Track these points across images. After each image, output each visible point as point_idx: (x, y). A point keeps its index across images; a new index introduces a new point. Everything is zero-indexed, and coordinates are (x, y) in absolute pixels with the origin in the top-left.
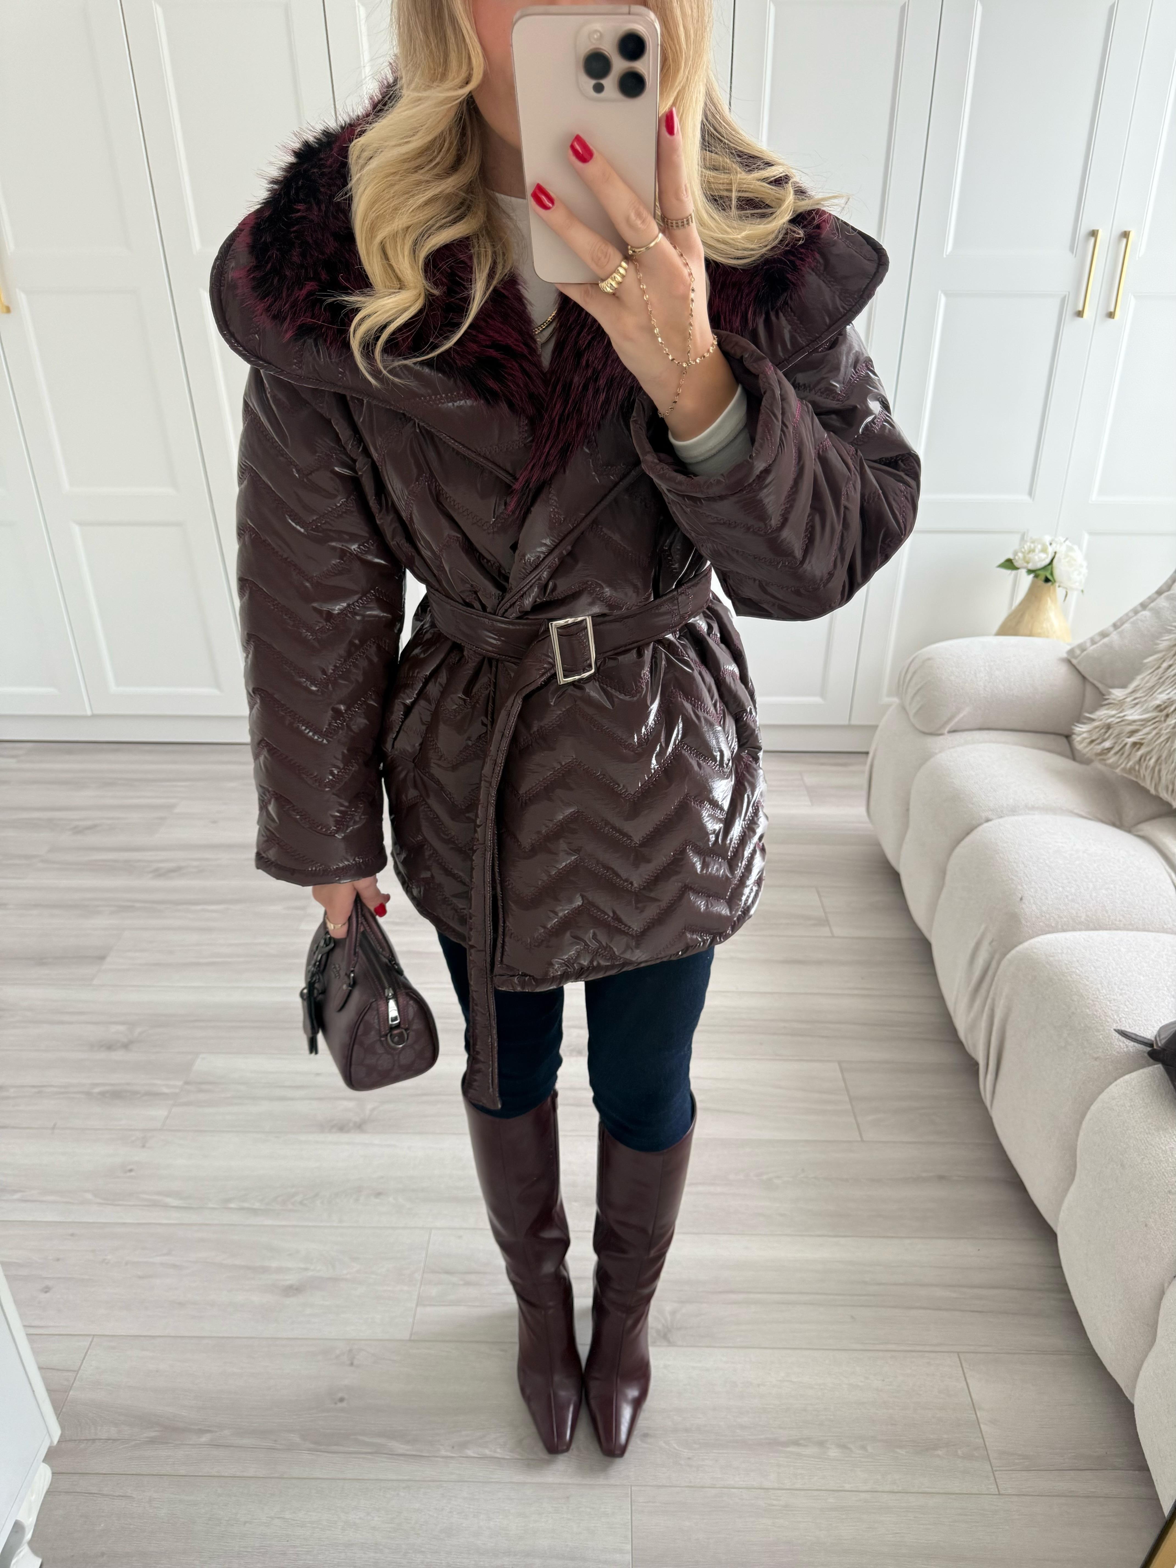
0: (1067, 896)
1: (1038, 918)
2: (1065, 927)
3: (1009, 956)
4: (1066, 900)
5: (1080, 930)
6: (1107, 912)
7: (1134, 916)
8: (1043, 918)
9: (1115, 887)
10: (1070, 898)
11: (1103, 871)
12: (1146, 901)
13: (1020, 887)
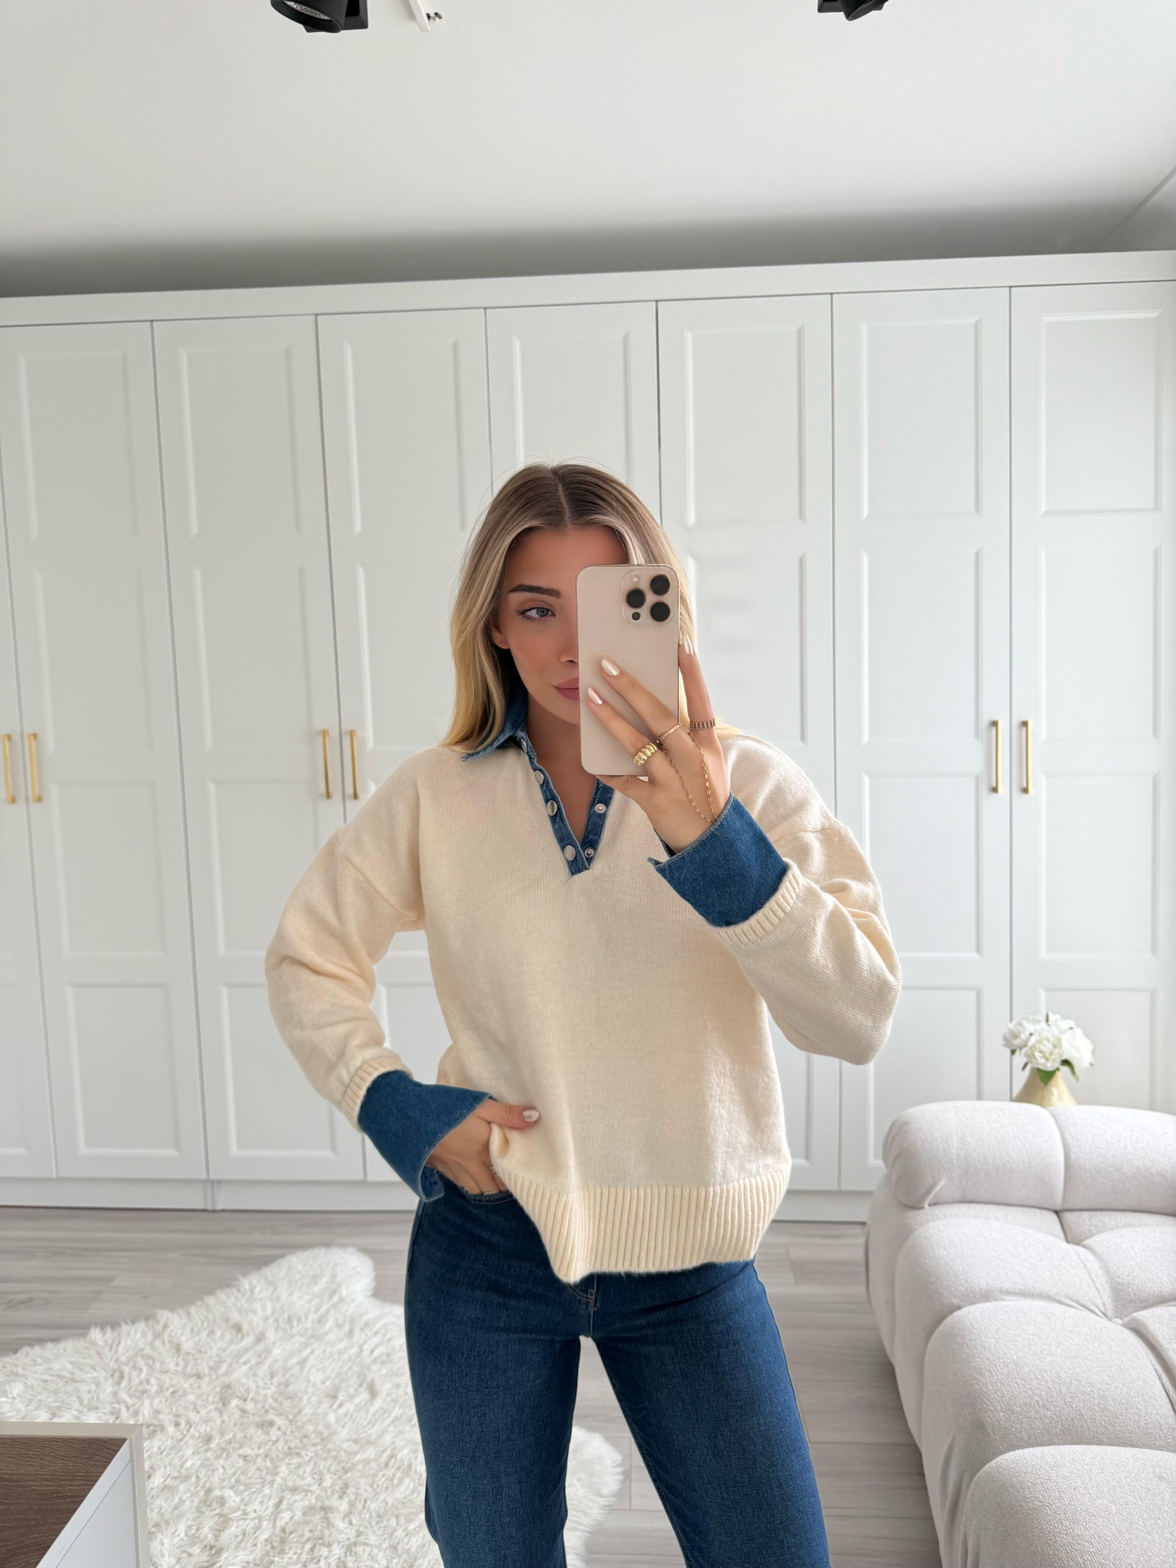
0: (1037, 1401)
1: (1008, 1429)
2: (1039, 1441)
3: (976, 1478)
4: (1037, 1407)
5: (1058, 1444)
6: (1086, 1423)
7: (1118, 1428)
8: (1013, 1430)
9: (1093, 1391)
10: (1041, 1403)
11: (1078, 1369)
12: (1130, 1410)
13: (984, 1389)
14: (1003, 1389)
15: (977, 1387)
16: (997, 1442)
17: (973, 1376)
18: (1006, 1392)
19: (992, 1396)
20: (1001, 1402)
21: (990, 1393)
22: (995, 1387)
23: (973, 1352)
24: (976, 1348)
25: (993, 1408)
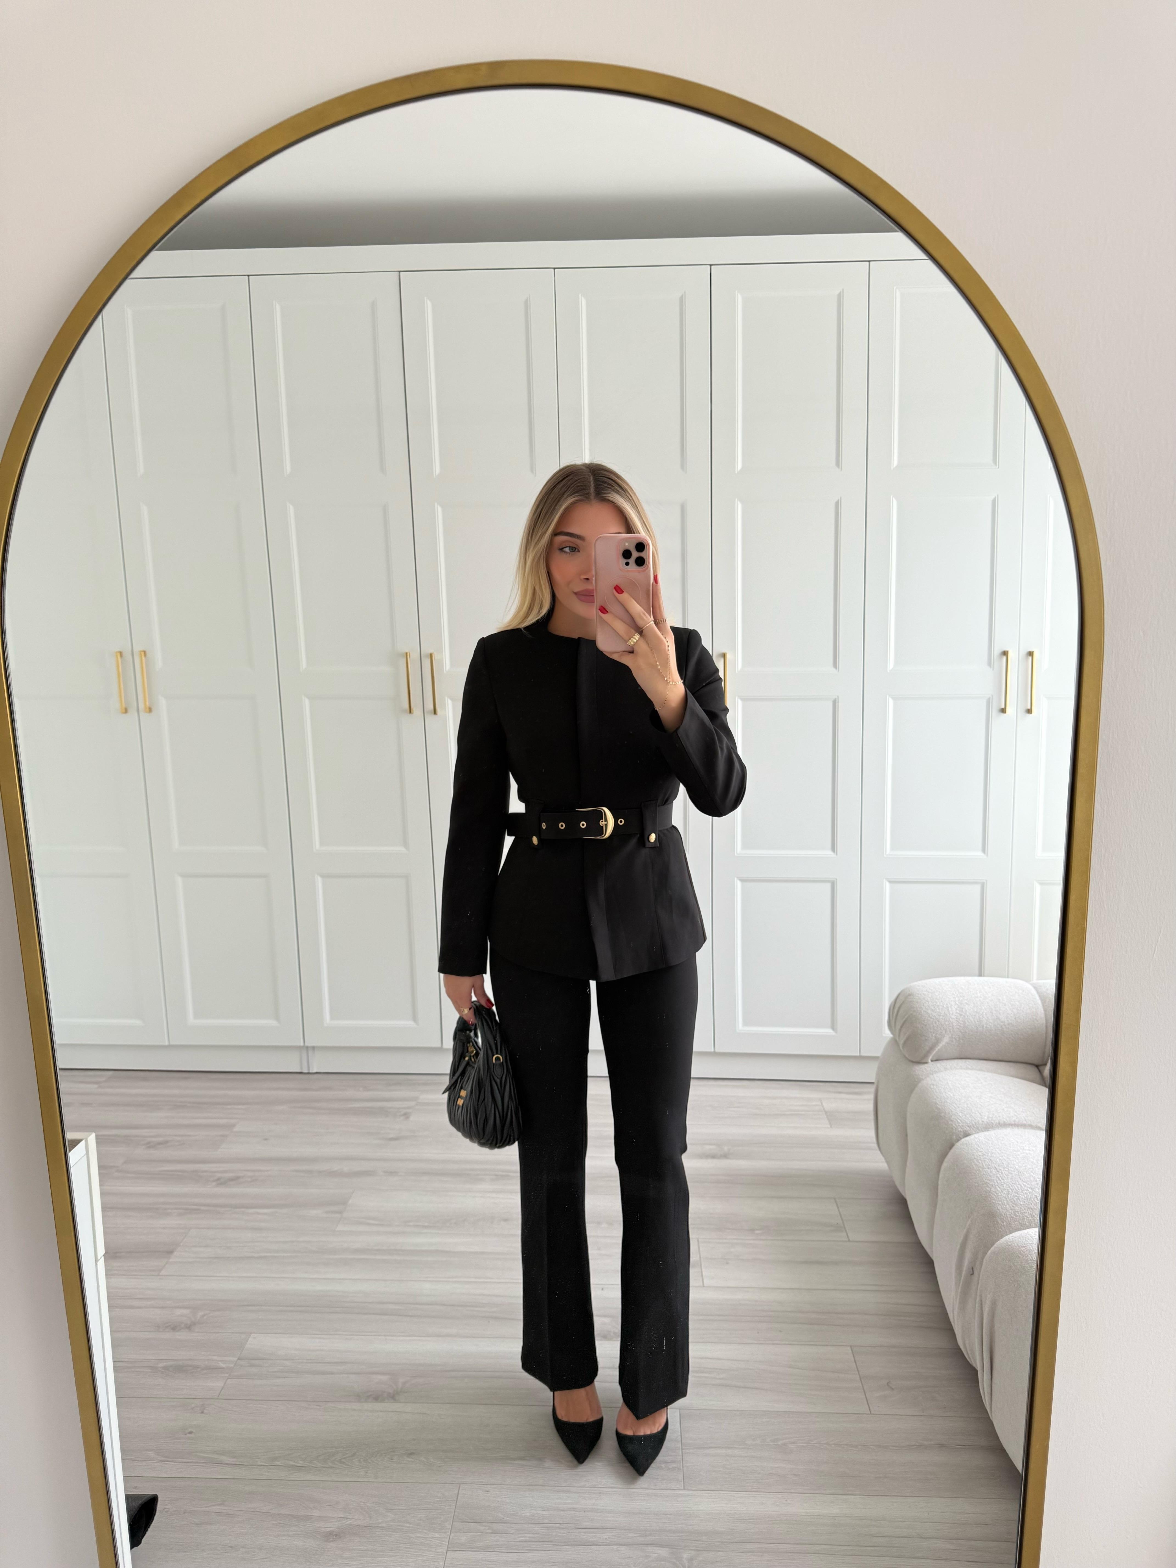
3: (990, 1251)
14: (1009, 1188)
15: (987, 1188)
16: (1004, 1227)
17: (984, 1181)
18: (1010, 1190)
19: (1000, 1194)
20: (1007, 1197)
21: (997, 1192)
22: (1002, 1187)
23: (982, 1164)
24: (985, 1161)
25: (1000, 1203)
